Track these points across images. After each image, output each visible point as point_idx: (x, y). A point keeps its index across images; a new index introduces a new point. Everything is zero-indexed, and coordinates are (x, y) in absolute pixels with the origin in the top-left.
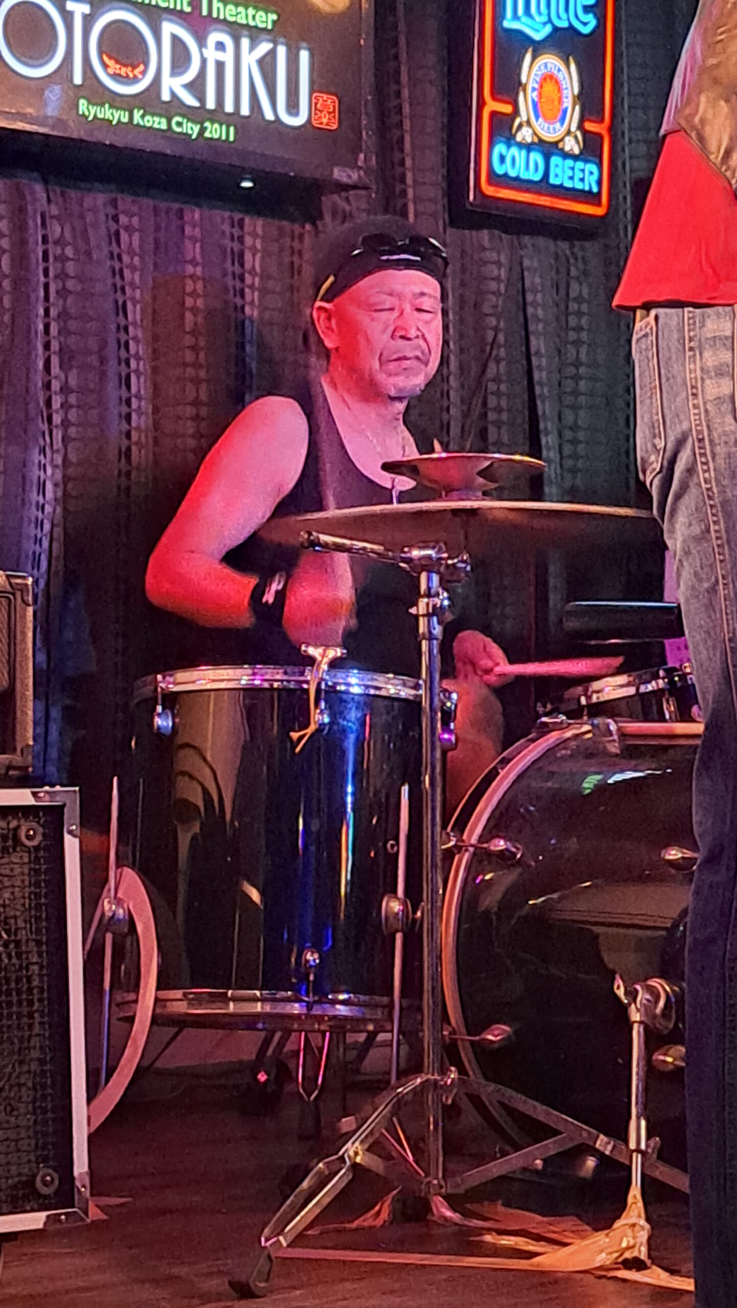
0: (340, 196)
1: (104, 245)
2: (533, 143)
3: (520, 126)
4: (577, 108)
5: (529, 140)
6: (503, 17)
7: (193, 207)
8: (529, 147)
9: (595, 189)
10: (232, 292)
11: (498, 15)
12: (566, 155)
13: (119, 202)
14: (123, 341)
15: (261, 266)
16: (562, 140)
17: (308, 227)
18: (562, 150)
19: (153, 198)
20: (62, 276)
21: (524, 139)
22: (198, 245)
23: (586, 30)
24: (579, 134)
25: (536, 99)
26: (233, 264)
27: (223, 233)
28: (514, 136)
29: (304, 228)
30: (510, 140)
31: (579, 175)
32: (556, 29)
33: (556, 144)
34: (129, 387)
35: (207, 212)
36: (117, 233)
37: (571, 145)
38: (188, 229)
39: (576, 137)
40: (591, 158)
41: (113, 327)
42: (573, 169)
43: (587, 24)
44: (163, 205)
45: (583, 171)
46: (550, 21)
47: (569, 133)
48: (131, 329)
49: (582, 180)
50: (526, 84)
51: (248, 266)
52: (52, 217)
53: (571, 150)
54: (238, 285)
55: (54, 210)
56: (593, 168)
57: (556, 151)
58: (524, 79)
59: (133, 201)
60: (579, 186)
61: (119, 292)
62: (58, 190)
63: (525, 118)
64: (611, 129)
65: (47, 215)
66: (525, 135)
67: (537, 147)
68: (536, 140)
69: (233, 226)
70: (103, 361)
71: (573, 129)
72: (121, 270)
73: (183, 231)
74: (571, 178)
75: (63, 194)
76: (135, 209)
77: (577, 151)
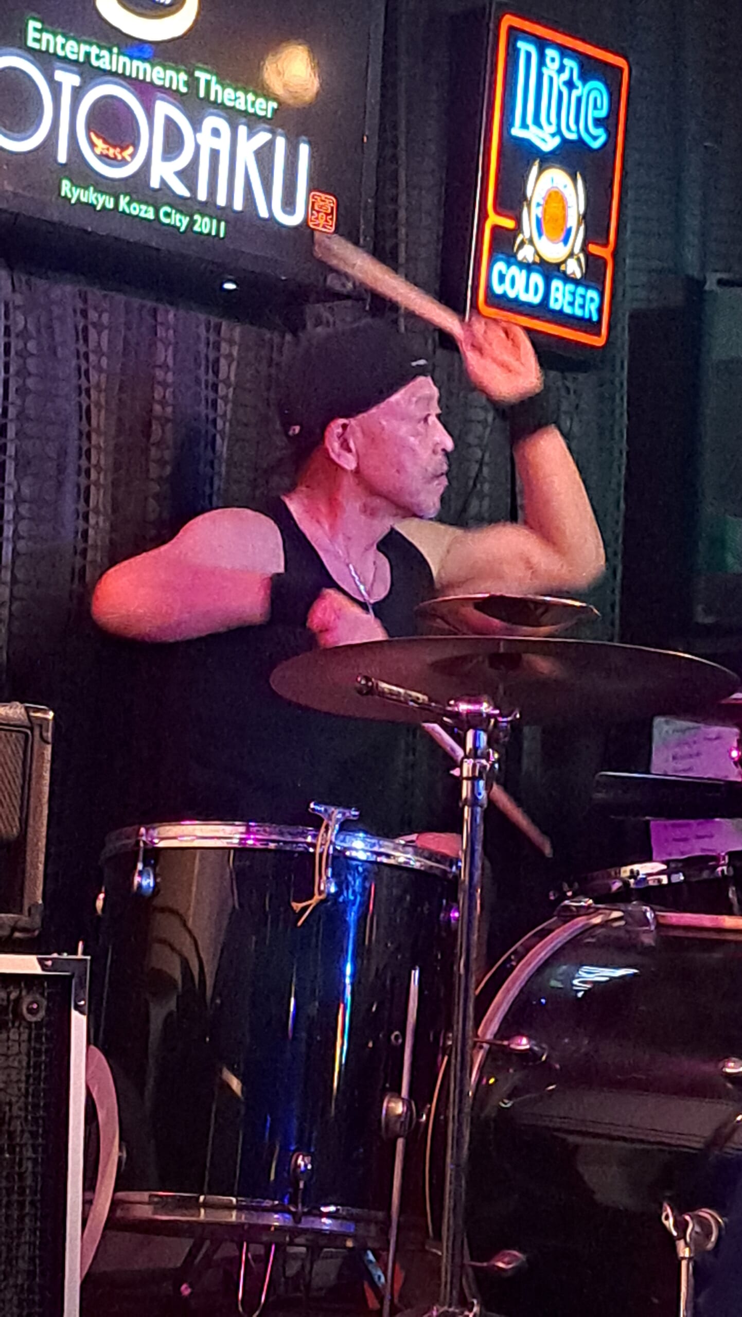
0: (324, 306)
1: (71, 340)
2: (534, 263)
3: (522, 243)
4: (582, 228)
5: (530, 260)
6: (511, 125)
7: (169, 307)
8: (528, 267)
9: (595, 318)
10: (203, 402)
11: (506, 123)
12: (567, 279)
13: (90, 296)
14: (84, 449)
15: (236, 375)
16: (564, 262)
17: (288, 337)
18: (564, 273)
19: (125, 293)
20: (23, 373)
21: (525, 258)
22: (171, 349)
23: (595, 145)
24: (582, 257)
25: (540, 216)
26: (207, 372)
27: (199, 337)
28: (515, 256)
29: (283, 337)
30: (511, 259)
31: (579, 301)
32: (565, 141)
33: (558, 265)
34: (87, 501)
35: (182, 313)
36: (85, 329)
37: (573, 268)
38: (161, 331)
39: (578, 260)
40: (593, 284)
41: (75, 433)
42: (574, 294)
43: (597, 139)
44: (136, 302)
45: (583, 297)
46: (559, 132)
47: (571, 255)
48: (94, 437)
49: (582, 307)
50: (531, 198)
51: (222, 375)
52: (17, 308)
53: (573, 273)
54: (212, 395)
55: (18, 299)
56: (593, 294)
57: (556, 273)
58: (529, 194)
59: (105, 296)
60: (579, 312)
61: (83, 395)
62: (24, 278)
63: (527, 235)
64: (614, 254)
65: (11, 305)
66: (526, 254)
67: (537, 267)
68: (537, 260)
69: (208, 331)
70: (61, 469)
71: (577, 250)
72: (87, 372)
73: (156, 334)
74: (572, 304)
75: (28, 283)
76: (106, 305)
77: (578, 275)
